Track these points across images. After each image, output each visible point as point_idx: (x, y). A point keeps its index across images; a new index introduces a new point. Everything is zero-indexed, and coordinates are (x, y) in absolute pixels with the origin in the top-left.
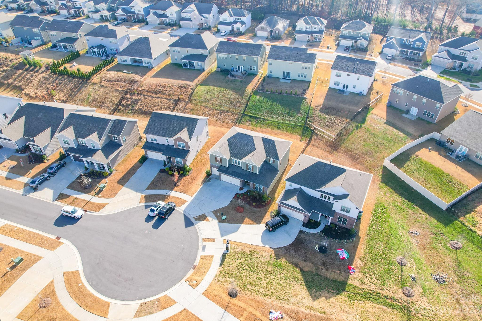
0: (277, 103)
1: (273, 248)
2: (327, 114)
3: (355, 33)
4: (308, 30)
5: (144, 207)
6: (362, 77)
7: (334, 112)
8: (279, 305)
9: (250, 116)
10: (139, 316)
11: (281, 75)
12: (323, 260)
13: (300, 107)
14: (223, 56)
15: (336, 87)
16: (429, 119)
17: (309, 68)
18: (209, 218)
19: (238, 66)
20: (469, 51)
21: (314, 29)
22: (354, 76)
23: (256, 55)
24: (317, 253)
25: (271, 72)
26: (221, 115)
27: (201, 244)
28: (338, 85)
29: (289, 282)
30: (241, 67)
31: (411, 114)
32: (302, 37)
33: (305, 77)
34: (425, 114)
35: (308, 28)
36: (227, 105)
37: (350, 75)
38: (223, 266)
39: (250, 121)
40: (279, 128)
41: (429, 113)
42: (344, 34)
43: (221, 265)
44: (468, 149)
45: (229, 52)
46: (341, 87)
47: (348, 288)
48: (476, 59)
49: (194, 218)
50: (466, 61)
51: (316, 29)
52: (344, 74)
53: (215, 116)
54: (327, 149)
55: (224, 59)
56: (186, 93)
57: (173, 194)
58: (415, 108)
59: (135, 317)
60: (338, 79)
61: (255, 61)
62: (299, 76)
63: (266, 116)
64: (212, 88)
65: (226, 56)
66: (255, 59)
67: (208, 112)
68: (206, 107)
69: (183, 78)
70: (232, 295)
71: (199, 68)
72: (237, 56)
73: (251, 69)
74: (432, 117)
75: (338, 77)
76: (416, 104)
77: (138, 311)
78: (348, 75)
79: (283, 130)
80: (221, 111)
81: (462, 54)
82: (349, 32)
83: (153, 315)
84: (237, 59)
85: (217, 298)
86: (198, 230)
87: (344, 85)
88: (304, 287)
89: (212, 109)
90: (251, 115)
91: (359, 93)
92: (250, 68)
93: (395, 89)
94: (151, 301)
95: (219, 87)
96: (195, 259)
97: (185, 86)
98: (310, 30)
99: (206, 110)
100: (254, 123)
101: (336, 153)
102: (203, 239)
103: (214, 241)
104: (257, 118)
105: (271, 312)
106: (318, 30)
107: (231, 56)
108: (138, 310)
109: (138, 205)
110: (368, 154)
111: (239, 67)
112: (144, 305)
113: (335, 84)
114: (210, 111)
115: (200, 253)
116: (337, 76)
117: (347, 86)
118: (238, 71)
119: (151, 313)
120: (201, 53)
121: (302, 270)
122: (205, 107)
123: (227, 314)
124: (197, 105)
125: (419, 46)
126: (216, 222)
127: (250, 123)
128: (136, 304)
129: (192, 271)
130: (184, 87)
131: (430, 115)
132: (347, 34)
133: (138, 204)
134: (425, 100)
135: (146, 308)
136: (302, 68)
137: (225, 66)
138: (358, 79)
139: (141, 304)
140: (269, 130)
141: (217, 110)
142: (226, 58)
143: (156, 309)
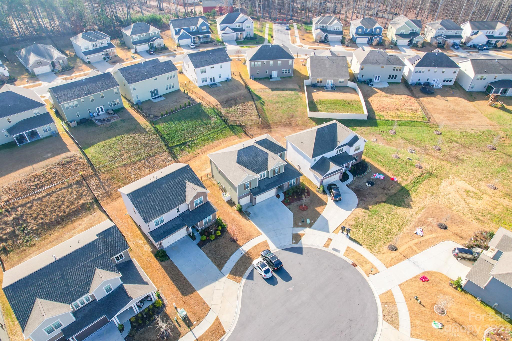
0: (184, 121)
1: (357, 207)
2: (231, 106)
3: (145, 35)
4: (96, 47)
5: (250, 281)
6: (223, 64)
7: (233, 102)
8: (410, 226)
9: (178, 146)
10: (398, 325)
11: (149, 97)
12: (380, 188)
13: (205, 112)
14: (71, 104)
15: (205, 84)
16: (288, 75)
17: (174, 76)
18: (300, 232)
19: (96, 108)
20: (242, 23)
21: (101, 44)
22: (217, 66)
23: (115, 86)
24: (372, 187)
25: (137, 98)
26: (150, 163)
27: (329, 250)
28: (206, 81)
29: (392, 213)
30: (101, 108)
31: (274, 78)
32: (96, 57)
33: (173, 87)
34: (283, 73)
35: (95, 45)
36: (142, 150)
37: (213, 67)
38: (362, 244)
39: (183, 150)
40: (213, 140)
41: (286, 70)
42: (135, 39)
43: (361, 245)
44: (332, 80)
45: (78, 96)
46: (208, 82)
47: (407, 188)
48: (249, 27)
49: (293, 243)
50: (244, 31)
51: (103, 44)
52: (208, 68)
53: (145, 167)
54: (265, 132)
55: (75, 107)
56: (81, 167)
57: (246, 248)
58: (275, 71)
59: (398, 329)
60: (204, 76)
61: (116, 93)
62: (167, 89)
63: (190, 138)
64: (103, 143)
65: (76, 103)
66: (115, 90)
67: (133, 169)
68: (125, 165)
69: (49, 155)
70: (394, 249)
71: (48, 134)
72: (91, 97)
73: (115, 105)
74: (289, 72)
75: (204, 74)
76: (275, 67)
77: (392, 325)
78: (211, 68)
79: (218, 139)
80: (146, 159)
81: (238, 26)
82: (140, 36)
83: (399, 312)
84: (93, 100)
85: (394, 259)
86: (310, 247)
87: (211, 79)
88: (399, 207)
89: (134, 163)
90: (177, 144)
91: (226, 80)
92: (112, 104)
93: (253, 63)
94: (383, 310)
95: (110, 138)
96: (345, 261)
97: (67, 160)
98: (98, 47)
99: (128, 168)
100: (189, 150)
101: (274, 130)
102: (325, 246)
103: (331, 240)
104: (185, 144)
105: (416, 233)
106: (106, 44)
107: (82, 100)
108: (390, 323)
109: (242, 285)
110: (292, 117)
111: (98, 109)
112: (386, 317)
113: (203, 82)
114: (133, 166)
115: (341, 255)
116: (202, 72)
117: (214, 78)
118: (99, 114)
119: (397, 313)
120: (36, 114)
121: (384, 202)
122: (123, 167)
123: (411, 259)
124: (112, 170)
125: (205, 29)
126: (307, 230)
127: (184, 152)
128: (382, 324)
129: (358, 268)
130: (68, 162)
131: (288, 71)
132: (137, 39)
133: (239, 285)
134: (280, 62)
135: (390, 317)
136: (168, 78)
137: (78, 116)
138: (221, 68)
139: (383, 319)
140: (207, 146)
141: (140, 160)
142: (77, 106)
143: (393, 308)
